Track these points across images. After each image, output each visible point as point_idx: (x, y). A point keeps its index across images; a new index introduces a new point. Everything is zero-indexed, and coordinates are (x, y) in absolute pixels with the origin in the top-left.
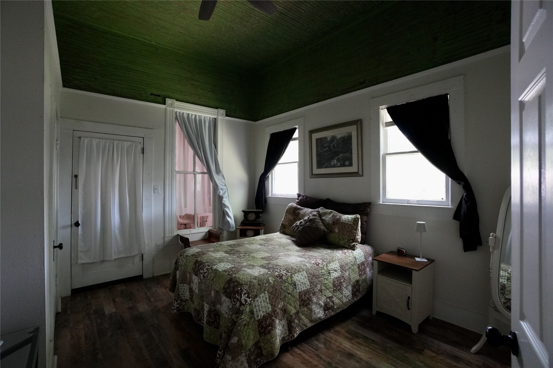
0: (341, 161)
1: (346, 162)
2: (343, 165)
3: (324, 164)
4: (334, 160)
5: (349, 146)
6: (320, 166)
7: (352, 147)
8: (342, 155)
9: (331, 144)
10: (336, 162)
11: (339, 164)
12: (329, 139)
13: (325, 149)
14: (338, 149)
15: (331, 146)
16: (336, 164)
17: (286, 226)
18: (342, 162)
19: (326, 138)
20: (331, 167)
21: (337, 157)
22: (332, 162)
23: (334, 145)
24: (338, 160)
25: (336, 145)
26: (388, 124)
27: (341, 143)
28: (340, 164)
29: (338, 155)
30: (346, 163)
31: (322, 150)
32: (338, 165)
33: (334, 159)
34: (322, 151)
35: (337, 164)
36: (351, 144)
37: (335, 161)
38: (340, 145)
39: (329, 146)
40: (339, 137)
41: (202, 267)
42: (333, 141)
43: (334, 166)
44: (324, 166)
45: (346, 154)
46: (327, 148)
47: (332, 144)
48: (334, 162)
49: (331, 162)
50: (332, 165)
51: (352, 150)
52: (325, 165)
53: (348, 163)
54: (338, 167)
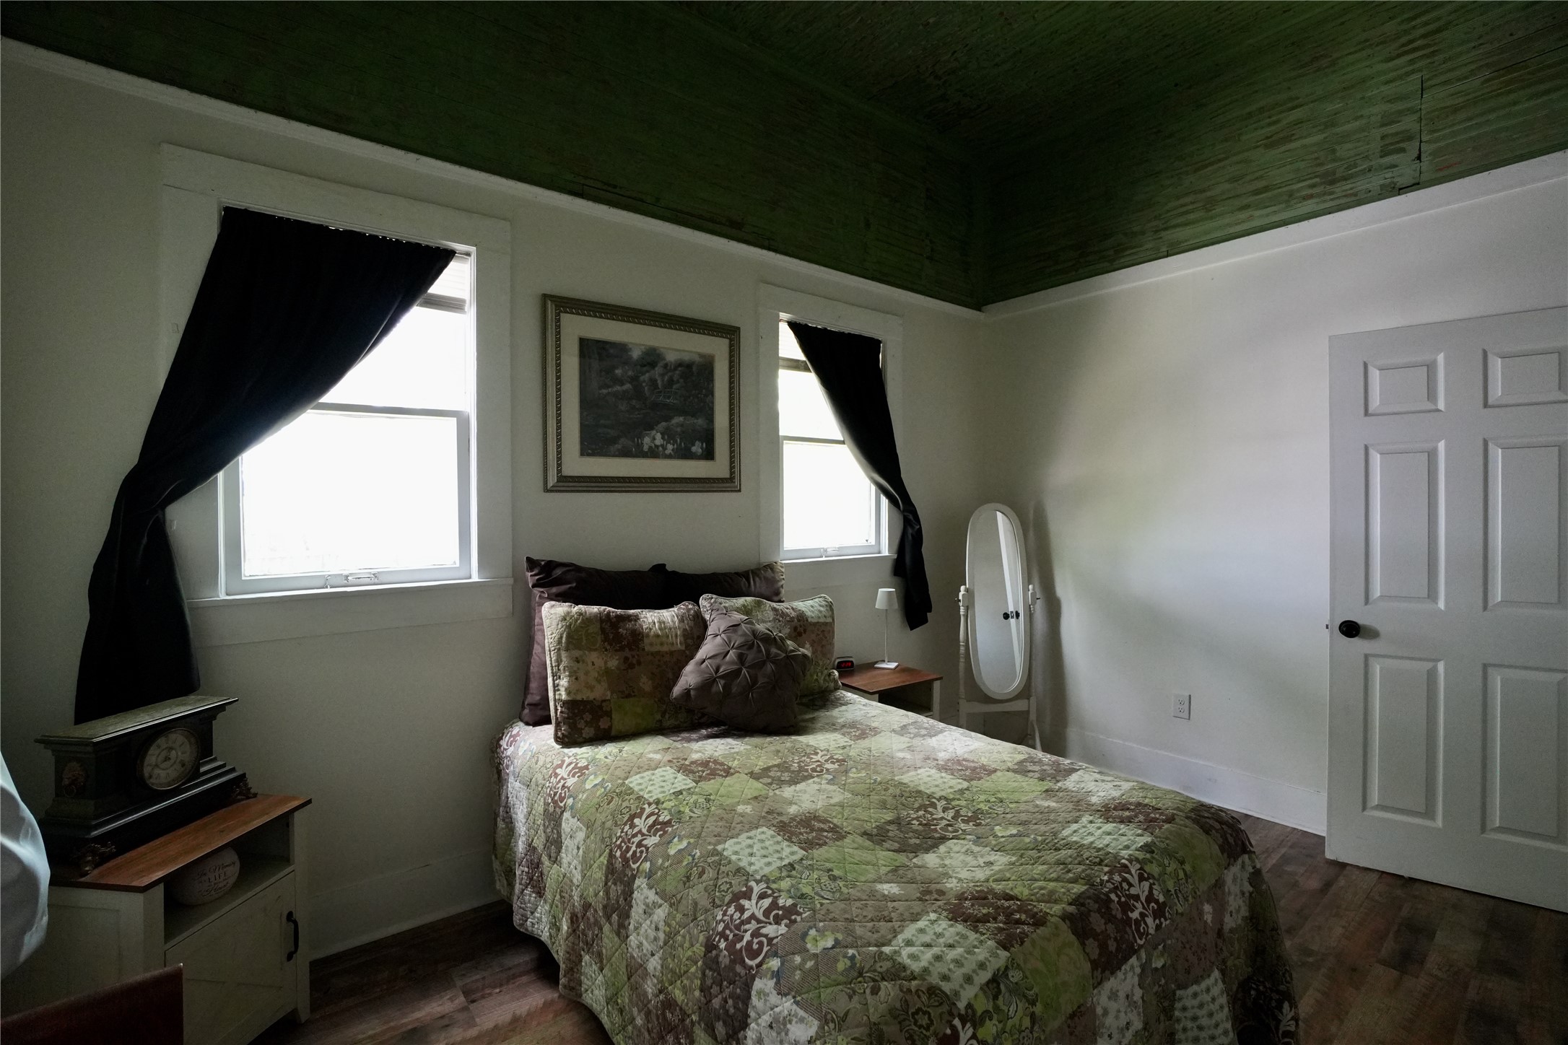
0: (678, 440)
1: (693, 445)
2: (685, 454)
3: (614, 441)
4: (654, 432)
5: (706, 396)
6: (592, 444)
7: (713, 403)
8: (681, 419)
9: (643, 374)
10: (659, 441)
11: (670, 447)
12: (636, 354)
13: (618, 388)
14: (669, 398)
15: (644, 381)
16: (662, 446)
17: (604, 704)
18: (681, 444)
19: (622, 348)
20: (641, 454)
21: (664, 424)
22: (647, 440)
23: (653, 382)
24: (668, 435)
25: (659, 382)
26: (794, 365)
27: (678, 382)
28: (673, 450)
29: (668, 419)
30: (694, 449)
31: (608, 387)
32: (668, 452)
33: (651, 428)
34: (604, 391)
35: (665, 448)
36: (711, 393)
37: (659, 436)
38: (674, 387)
39: (634, 380)
40: (671, 357)
41: (1123, 899)
42: (652, 365)
43: (653, 453)
44: (613, 448)
45: (695, 421)
46: (627, 386)
47: (647, 375)
48: (654, 439)
49: (641, 436)
50: (646, 448)
51: (712, 409)
52: (618, 446)
53: (702, 448)
54: (669, 457)
